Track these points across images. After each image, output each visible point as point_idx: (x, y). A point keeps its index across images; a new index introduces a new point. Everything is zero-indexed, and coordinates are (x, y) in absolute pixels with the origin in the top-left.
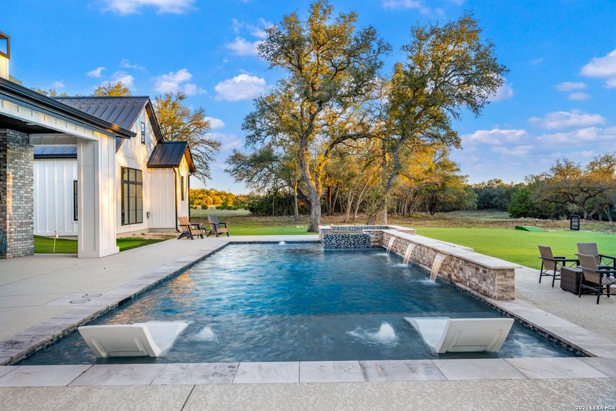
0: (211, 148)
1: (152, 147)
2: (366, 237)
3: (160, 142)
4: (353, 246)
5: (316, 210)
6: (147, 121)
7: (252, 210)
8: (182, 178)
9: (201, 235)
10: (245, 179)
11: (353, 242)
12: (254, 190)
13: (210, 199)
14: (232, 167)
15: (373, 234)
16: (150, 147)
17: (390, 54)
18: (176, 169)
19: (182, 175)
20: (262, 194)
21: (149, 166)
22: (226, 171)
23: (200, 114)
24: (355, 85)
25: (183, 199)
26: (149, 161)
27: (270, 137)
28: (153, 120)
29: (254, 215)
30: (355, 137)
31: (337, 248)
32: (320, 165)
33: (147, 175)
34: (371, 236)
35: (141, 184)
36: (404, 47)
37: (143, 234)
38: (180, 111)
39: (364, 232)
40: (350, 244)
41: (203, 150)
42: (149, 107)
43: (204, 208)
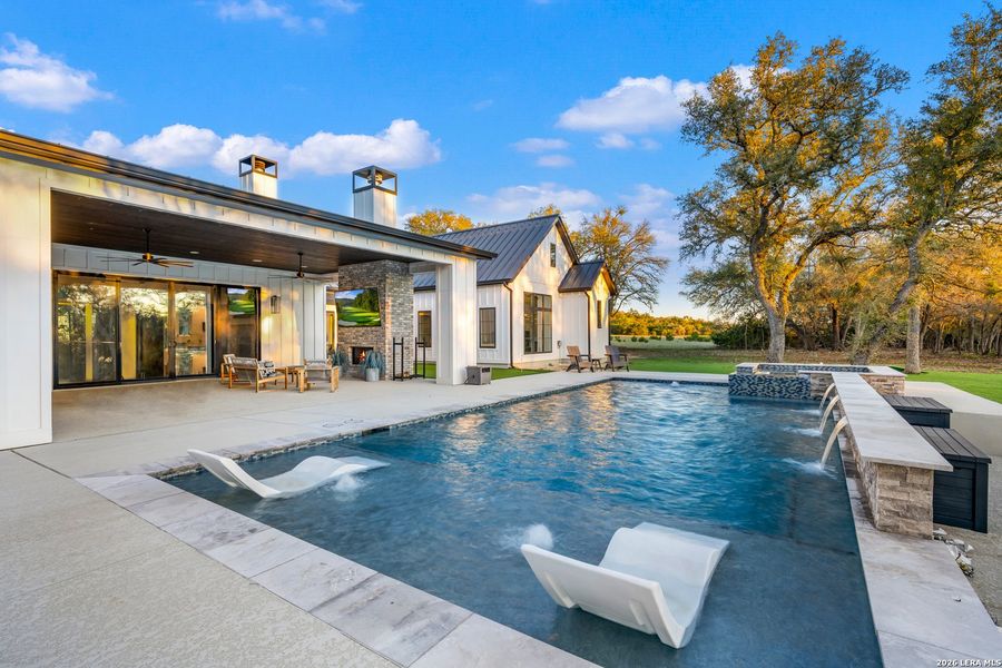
0: (656, 267)
1: (566, 269)
2: (801, 382)
3: (575, 264)
4: (778, 395)
5: (778, 341)
6: (559, 242)
7: (716, 341)
8: (599, 303)
9: (592, 369)
10: (708, 303)
11: (777, 388)
12: (720, 316)
13: (682, 329)
14: (690, 289)
15: (814, 378)
16: (563, 268)
17: (904, 86)
18: (590, 293)
19: (598, 298)
20: (733, 321)
21: (562, 290)
22: (682, 293)
23: (644, 228)
24: (828, 150)
25: (599, 326)
26: (561, 286)
27: (714, 244)
28: (566, 240)
29: (717, 348)
30: (850, 233)
31: (750, 395)
32: (787, 277)
33: (557, 301)
34: (812, 381)
35: (551, 310)
36: (933, 67)
37: (550, 365)
38: (620, 227)
39: (801, 374)
40: (773, 391)
41: (649, 270)
42: (559, 225)
43: (670, 338)
